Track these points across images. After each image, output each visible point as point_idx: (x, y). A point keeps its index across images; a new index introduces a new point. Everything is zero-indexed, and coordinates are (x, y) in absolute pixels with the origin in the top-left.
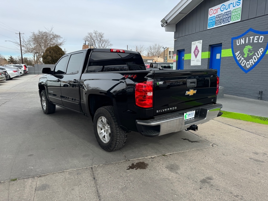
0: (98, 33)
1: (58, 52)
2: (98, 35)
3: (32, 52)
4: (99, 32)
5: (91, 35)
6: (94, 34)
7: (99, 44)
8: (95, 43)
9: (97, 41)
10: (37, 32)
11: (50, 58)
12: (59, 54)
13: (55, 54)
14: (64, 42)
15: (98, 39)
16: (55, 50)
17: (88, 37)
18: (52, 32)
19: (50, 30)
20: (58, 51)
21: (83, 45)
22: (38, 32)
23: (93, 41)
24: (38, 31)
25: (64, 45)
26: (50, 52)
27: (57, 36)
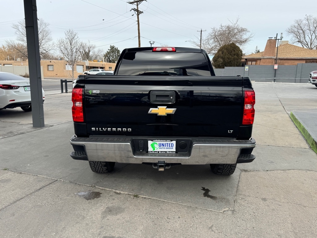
0: (312, 19)
1: (233, 53)
2: (312, 21)
3: (210, 53)
4: (314, 17)
5: (300, 23)
6: (305, 22)
7: (311, 36)
8: (304, 35)
9: (309, 31)
10: (218, 28)
11: (222, 60)
12: (234, 55)
13: (229, 55)
14: (251, 37)
15: (311, 28)
16: (229, 50)
17: (295, 26)
18: (236, 25)
19: (235, 23)
20: (233, 51)
21: (268, 40)
22: (220, 27)
23: (301, 32)
24: (220, 25)
25: (250, 41)
26: (223, 53)
27: (243, 30)
